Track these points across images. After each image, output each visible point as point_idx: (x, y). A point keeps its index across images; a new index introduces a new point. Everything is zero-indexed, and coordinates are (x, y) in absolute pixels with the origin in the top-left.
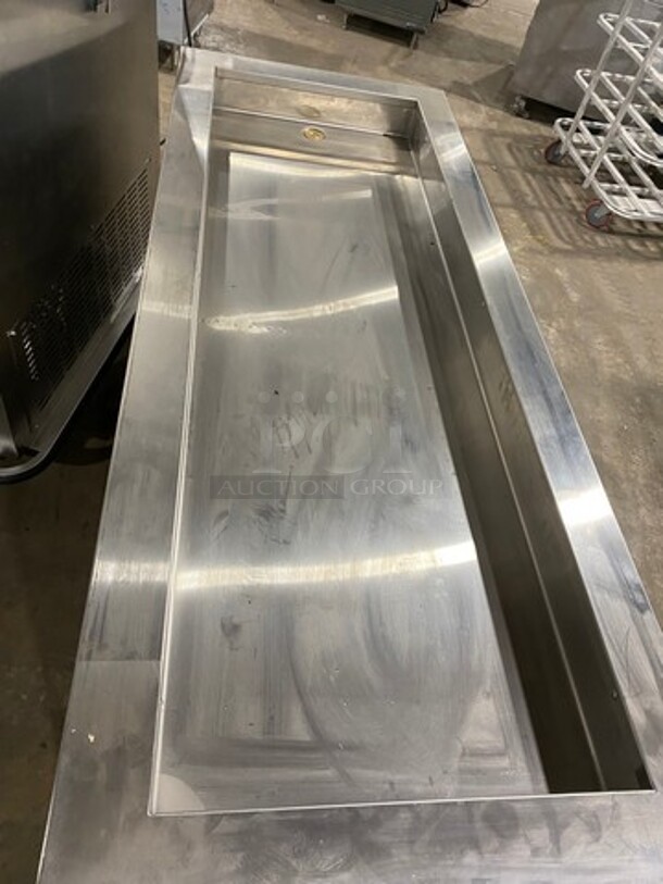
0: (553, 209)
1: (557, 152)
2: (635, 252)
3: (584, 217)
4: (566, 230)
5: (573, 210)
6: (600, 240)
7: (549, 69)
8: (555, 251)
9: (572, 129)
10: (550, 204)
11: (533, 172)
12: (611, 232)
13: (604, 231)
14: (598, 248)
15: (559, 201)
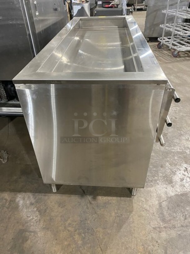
0: (163, 56)
1: (160, 45)
2: (188, 59)
3: (172, 56)
4: (168, 59)
5: (169, 55)
6: (178, 59)
7: (153, 29)
8: (167, 63)
9: (163, 39)
10: (162, 55)
11: (156, 51)
12: (180, 57)
13: (178, 57)
14: (178, 60)
15: (164, 54)
